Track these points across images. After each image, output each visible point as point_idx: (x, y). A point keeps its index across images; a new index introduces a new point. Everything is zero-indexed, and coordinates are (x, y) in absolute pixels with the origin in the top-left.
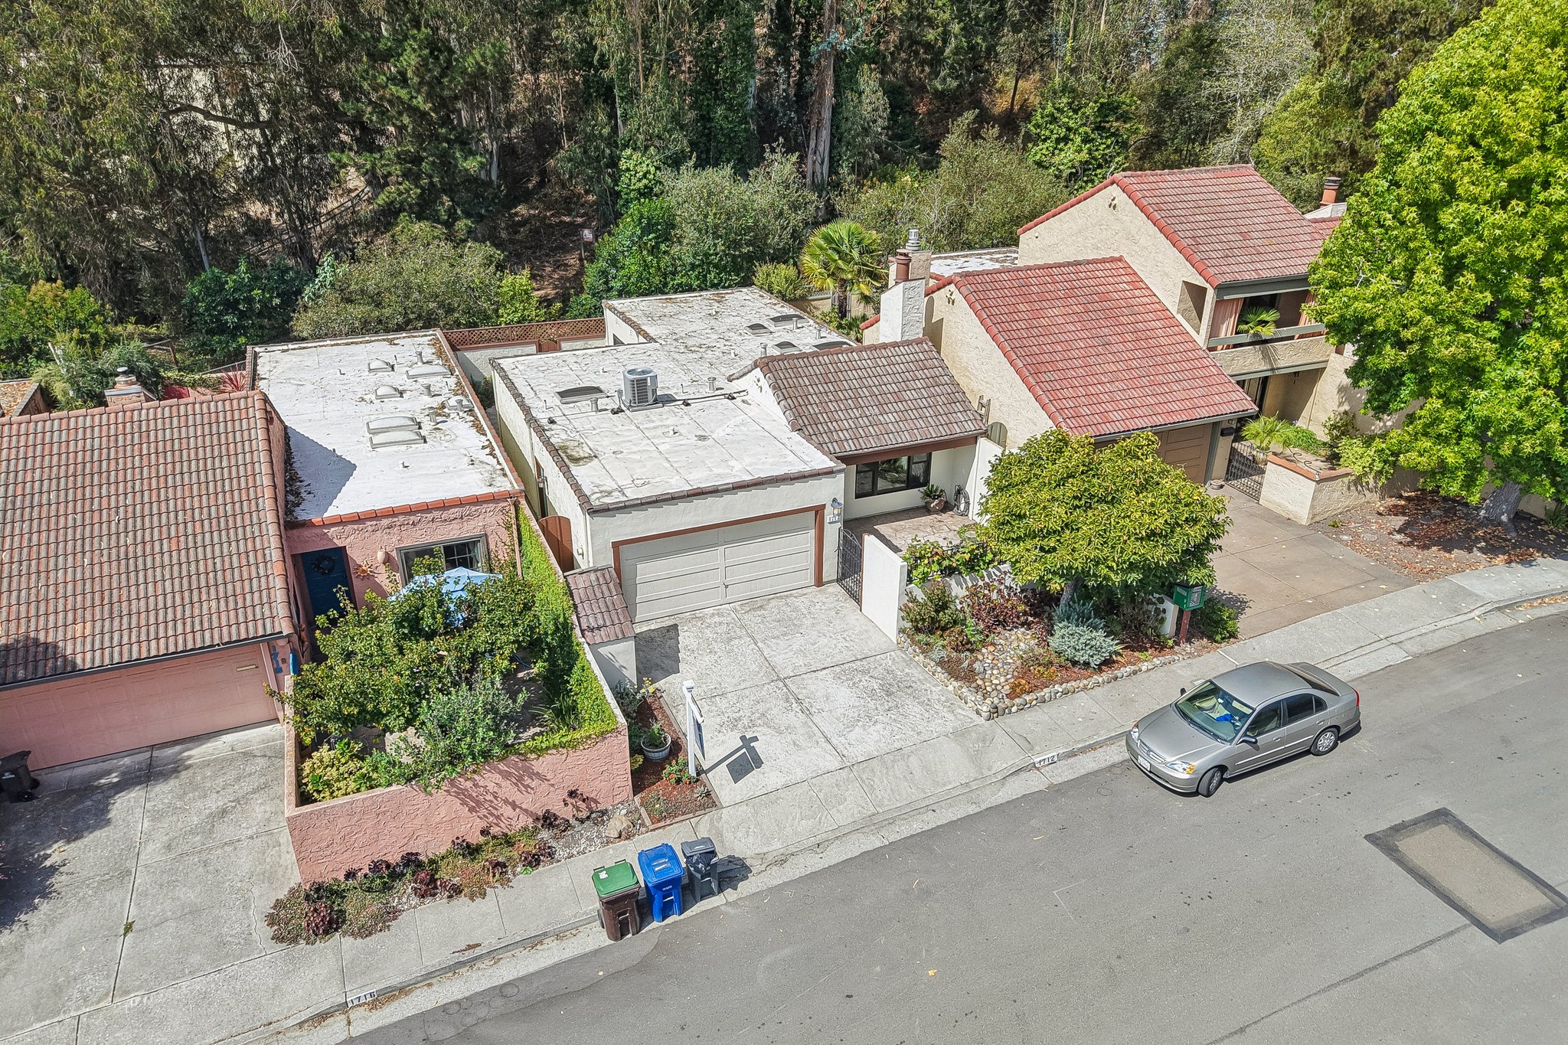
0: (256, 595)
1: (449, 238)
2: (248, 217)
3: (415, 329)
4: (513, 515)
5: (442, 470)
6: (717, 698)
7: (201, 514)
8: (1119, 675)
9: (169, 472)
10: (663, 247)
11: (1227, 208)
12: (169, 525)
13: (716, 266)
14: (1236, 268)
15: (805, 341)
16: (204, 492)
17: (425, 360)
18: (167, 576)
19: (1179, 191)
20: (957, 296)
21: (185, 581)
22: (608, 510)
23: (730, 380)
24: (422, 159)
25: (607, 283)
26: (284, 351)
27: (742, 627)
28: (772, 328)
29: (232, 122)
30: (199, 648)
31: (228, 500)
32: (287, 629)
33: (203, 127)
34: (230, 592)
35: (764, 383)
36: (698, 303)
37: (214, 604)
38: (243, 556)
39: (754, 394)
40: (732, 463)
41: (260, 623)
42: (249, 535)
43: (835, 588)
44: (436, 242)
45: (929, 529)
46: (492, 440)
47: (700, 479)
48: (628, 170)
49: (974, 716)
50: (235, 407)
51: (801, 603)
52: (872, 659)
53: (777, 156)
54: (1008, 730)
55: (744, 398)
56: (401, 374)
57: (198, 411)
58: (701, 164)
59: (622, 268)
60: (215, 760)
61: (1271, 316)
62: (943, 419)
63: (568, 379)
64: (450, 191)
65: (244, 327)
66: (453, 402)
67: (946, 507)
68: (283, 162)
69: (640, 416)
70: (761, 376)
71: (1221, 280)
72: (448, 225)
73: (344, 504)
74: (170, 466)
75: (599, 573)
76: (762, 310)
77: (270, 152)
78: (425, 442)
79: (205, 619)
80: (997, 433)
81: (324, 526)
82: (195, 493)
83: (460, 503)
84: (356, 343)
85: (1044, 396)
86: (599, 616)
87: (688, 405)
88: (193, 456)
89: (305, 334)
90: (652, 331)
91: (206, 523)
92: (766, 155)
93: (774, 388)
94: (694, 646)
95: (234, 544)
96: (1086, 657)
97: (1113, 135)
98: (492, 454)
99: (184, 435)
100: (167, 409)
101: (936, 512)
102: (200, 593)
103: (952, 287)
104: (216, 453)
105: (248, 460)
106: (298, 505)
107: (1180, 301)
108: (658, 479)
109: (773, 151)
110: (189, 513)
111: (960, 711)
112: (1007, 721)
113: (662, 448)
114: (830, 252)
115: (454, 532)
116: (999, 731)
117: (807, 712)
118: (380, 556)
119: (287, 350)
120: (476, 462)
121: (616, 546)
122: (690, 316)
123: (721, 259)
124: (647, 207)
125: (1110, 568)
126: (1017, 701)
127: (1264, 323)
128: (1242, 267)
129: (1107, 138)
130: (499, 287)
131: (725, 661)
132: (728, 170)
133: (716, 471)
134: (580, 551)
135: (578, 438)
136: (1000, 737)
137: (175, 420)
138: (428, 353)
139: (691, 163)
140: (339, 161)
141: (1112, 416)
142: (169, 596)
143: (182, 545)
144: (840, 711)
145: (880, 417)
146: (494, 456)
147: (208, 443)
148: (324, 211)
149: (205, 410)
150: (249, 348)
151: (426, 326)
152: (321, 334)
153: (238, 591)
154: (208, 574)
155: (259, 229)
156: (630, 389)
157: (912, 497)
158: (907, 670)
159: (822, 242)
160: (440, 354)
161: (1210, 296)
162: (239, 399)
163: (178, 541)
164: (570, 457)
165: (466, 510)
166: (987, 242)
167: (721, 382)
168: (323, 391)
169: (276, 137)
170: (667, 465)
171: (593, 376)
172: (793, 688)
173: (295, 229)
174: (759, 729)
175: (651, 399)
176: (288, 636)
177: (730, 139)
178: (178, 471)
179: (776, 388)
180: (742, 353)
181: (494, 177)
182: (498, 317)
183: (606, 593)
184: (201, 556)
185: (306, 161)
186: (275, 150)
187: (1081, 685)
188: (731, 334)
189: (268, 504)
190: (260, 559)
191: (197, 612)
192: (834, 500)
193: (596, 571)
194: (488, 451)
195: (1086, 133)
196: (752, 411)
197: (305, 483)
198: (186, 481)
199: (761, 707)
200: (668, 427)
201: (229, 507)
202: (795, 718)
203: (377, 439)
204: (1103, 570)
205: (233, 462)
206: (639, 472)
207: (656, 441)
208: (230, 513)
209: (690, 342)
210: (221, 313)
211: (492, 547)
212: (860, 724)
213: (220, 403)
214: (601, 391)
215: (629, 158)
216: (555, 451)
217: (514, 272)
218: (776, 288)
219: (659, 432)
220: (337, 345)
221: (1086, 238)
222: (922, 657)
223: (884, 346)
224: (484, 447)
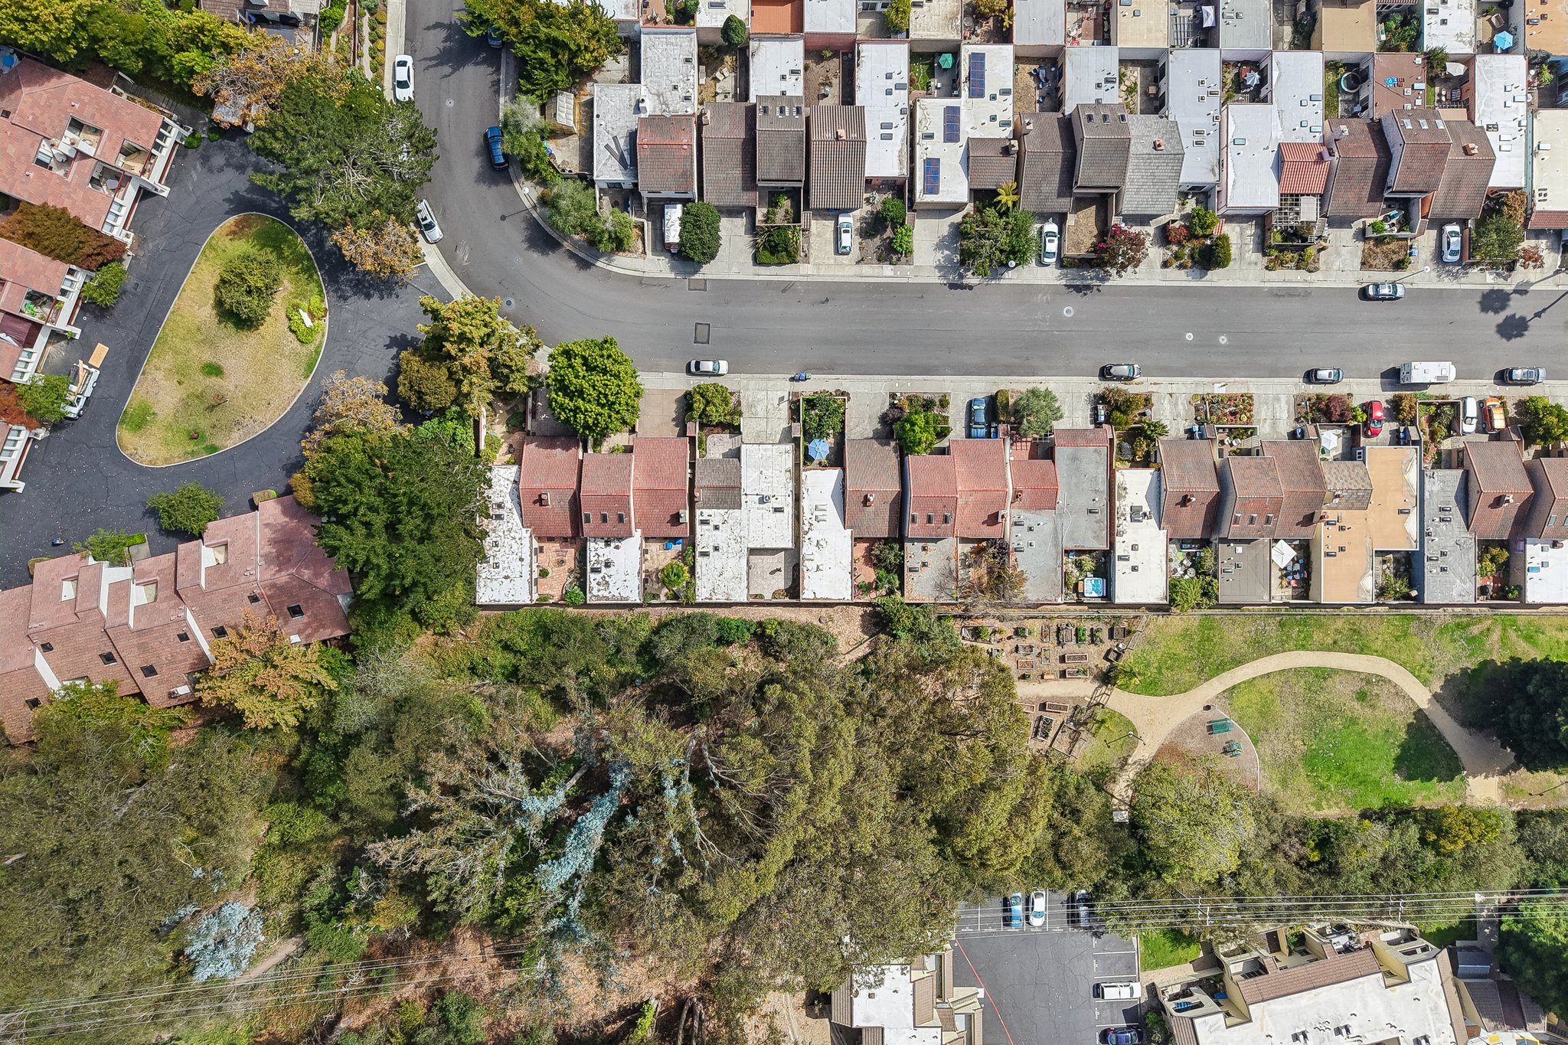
136: (742, 386)
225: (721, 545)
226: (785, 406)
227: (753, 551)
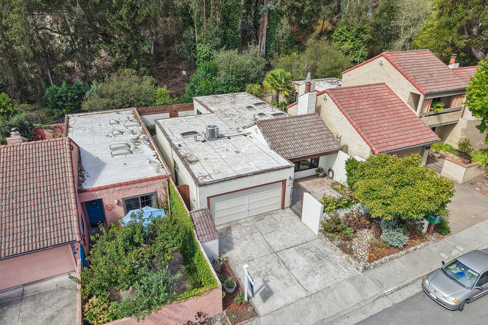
0: (66, 224)
1: (137, 74)
2: (66, 66)
3: (126, 107)
4: (167, 184)
5: (138, 166)
6: (251, 262)
7: (44, 189)
8: (409, 251)
9: (31, 172)
10: (213, 78)
11: (423, 65)
12: (30, 195)
13: (232, 85)
14: (430, 87)
15: (268, 113)
16: (45, 180)
17: (130, 119)
18: (29, 217)
19: (405, 59)
20: (328, 97)
21: (37, 218)
22: (206, 185)
23: (244, 128)
24: (128, 46)
25: (194, 90)
26: (79, 116)
27: (256, 228)
28: (255, 107)
29: (61, 34)
30: (42, 248)
31: (55, 183)
32: (77, 238)
33: (50, 35)
34: (55, 223)
35: (259, 130)
36: (227, 97)
37: (48, 228)
38: (60, 207)
39: (254, 134)
40: (250, 163)
41: (67, 236)
42: (63, 198)
43: (289, 210)
44: (133, 76)
45: (320, 184)
46: (157, 152)
47: (240, 170)
48: (200, 51)
49: (356, 271)
50: (58, 144)
51: (277, 217)
52: (309, 243)
53: (252, 46)
54: (371, 277)
55: (250, 135)
56: (122, 125)
57: (43, 146)
58: (227, 48)
59: (199, 85)
60: (49, 291)
61: (441, 105)
62: (326, 144)
63: (184, 128)
64: (138, 58)
65: (64, 106)
66: (142, 137)
67: (325, 176)
68: (78, 47)
69: (212, 143)
70: (258, 128)
71: (426, 92)
72: (137, 69)
73: (101, 182)
74: (31, 169)
75: (203, 211)
76: (250, 101)
77: (74, 44)
78: (132, 153)
79: (45, 235)
80: (345, 149)
81: (93, 190)
82: (41, 180)
83: (147, 180)
84: (105, 113)
85: (365, 136)
86: (204, 230)
87: (230, 138)
88: (41, 165)
89: (87, 109)
90: (212, 109)
91: (46, 193)
92: (248, 45)
93: (263, 133)
94: (238, 237)
95: (57, 202)
96: (397, 244)
97: (361, 39)
98: (157, 158)
99: (37, 156)
100: (31, 145)
101: (321, 177)
102: (43, 223)
103: (326, 94)
104: (50, 163)
105: (63, 166)
106: (83, 182)
107: (409, 99)
108: (223, 171)
109: (251, 44)
110: (39, 189)
111: (349, 268)
112: (370, 273)
113: (223, 157)
114: (274, 80)
115: (144, 191)
116: (367, 278)
117: (288, 268)
118: (116, 202)
119: (80, 116)
120: (152, 162)
121: (208, 198)
122: (225, 103)
123: (234, 82)
124: (207, 64)
125: (413, 213)
126: (372, 264)
127: (439, 107)
128: (432, 87)
129: (359, 40)
130: (156, 92)
131: (252, 244)
132: (236, 51)
133: (245, 167)
134: (194, 199)
135: (190, 152)
137: (34, 150)
138: (131, 117)
139: (224, 48)
140: (98, 47)
141: (391, 143)
142: (30, 225)
143: (36, 203)
144: (301, 268)
145: (303, 143)
146: (159, 159)
147: (47, 159)
148: (93, 64)
149: (46, 146)
150: (66, 115)
151: (130, 107)
152: (92, 110)
153: (58, 222)
154: (46, 215)
155: (70, 70)
156: (208, 133)
157: (312, 171)
158: (324, 248)
159: (271, 76)
160: (136, 117)
161: (422, 98)
162: (60, 141)
163: (34, 201)
164: (188, 161)
165: (149, 183)
166: (323, 75)
167: (241, 129)
168: (93, 132)
169: (76, 38)
170: (226, 164)
171: (193, 127)
172: (280, 257)
173: (83, 71)
174: (270, 276)
175: (216, 136)
176: (79, 242)
177: (233, 40)
178: (34, 171)
179: (264, 133)
180: (246, 117)
181: (152, 53)
182: (156, 103)
183: (207, 219)
184: (43, 208)
185: (87, 47)
186: (76, 43)
187: (396, 256)
188: (241, 110)
189: (71, 184)
190: (67, 208)
191: (41, 232)
192: (290, 177)
193: (202, 210)
194: (156, 157)
195: (352, 38)
196: (254, 141)
197: (86, 172)
198: (38, 175)
199: (269, 266)
200: (223, 147)
201: (55, 186)
202: (283, 271)
203: (114, 153)
204: (410, 214)
205: (57, 167)
206: (215, 167)
207: (220, 154)
208: (55, 188)
209: (226, 113)
210: (57, 101)
211: (159, 196)
212: (310, 274)
213: (52, 143)
214: (197, 133)
215: (200, 46)
216: (182, 158)
217: (161, 87)
218: (254, 92)
219: (221, 150)
220: (98, 114)
221: (370, 76)
222: (330, 243)
223: (302, 116)
224: (154, 156)
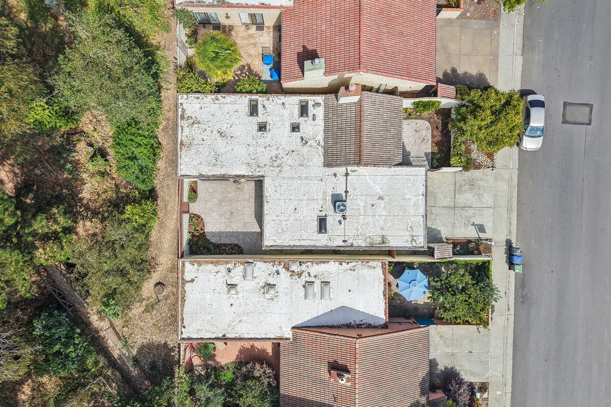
5: (356, 280)
6: (455, 225)
23: (326, 166)
52: (457, 181)
55: (350, 170)
63: (298, 225)
69: (351, 211)
73: (375, 312)
87: (347, 191)
98: (348, 263)
108: (410, 223)
116: (499, 170)
117: (470, 207)
120: (353, 268)
131: (441, 218)
135: (364, 237)
136: (501, 171)
144: (474, 200)
145: (391, 133)
170: (400, 217)
172: (459, 206)
174: (471, 220)
188: (261, 140)
194: (344, 263)
196: (364, 172)
197: (353, 322)
199: (463, 216)
202: (471, 211)
206: (402, 227)
212: (481, 198)
219: (370, 210)
224: (341, 264)
225: (268, 135)
226: (471, 234)
227: (259, 183)
